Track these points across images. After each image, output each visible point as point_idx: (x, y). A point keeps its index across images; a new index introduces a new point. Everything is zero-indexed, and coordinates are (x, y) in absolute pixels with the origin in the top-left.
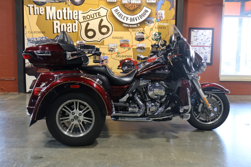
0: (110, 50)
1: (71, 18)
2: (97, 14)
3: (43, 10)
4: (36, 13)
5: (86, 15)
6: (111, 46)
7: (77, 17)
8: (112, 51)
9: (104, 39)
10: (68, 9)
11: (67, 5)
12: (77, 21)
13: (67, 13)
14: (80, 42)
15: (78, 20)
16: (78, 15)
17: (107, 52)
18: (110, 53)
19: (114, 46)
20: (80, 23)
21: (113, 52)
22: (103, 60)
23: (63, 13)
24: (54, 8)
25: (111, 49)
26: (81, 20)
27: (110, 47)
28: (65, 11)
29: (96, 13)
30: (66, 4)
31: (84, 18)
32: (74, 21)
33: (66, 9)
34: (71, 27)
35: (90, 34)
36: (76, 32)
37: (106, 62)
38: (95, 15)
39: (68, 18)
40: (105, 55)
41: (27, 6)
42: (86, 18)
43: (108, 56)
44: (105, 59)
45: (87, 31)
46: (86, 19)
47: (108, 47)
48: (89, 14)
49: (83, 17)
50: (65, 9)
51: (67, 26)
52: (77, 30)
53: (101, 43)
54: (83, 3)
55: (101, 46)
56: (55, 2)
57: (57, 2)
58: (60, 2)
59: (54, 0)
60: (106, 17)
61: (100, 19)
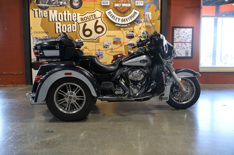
0: (105, 47)
1: (71, 20)
2: (93, 16)
3: (46, 13)
4: (40, 16)
5: (83, 17)
6: (106, 43)
7: (76, 18)
8: (106, 47)
9: (100, 37)
10: (68, 12)
12: (75, 22)
13: (67, 15)
15: (77, 21)
17: (103, 49)
18: (105, 49)
19: (108, 44)
20: (78, 24)
21: (107, 48)
22: (99, 55)
23: (64, 15)
24: (55, 12)
25: (106, 46)
26: (79, 21)
27: (105, 44)
29: (92, 15)
30: (66, 8)
32: (73, 22)
34: (70, 27)
35: (88, 33)
36: (75, 32)
37: (102, 57)
38: (91, 17)
39: (68, 20)
40: (101, 51)
41: (33, 10)
43: (103, 52)
44: (101, 55)
47: (103, 44)
48: (86, 16)
49: (81, 18)
50: (65, 12)
52: (75, 30)
53: (97, 41)
54: (81, 7)
55: (97, 43)
56: (56, 6)
57: (59, 6)
58: (61, 6)
59: (56, 4)
60: (100, 18)
61: (96, 20)
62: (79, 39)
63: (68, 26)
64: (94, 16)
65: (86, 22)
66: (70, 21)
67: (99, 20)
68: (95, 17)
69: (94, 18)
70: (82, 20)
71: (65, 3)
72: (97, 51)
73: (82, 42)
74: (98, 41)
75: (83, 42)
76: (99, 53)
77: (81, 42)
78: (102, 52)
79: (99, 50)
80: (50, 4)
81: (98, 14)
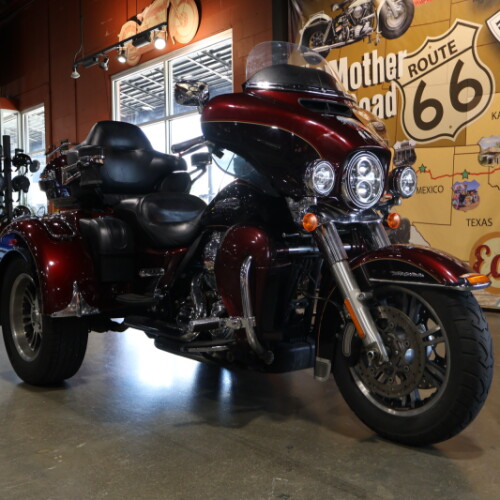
0: (485, 159)
1: (382, 79)
2: (446, 50)
5: (415, 60)
6: (489, 144)
7: (394, 71)
8: (490, 161)
9: (468, 125)
10: (375, 53)
11: (373, 43)
12: (394, 84)
13: (371, 66)
14: (402, 146)
15: (396, 79)
16: (397, 67)
17: (477, 167)
18: (485, 168)
19: (498, 145)
20: (402, 87)
21: (494, 164)
22: (463, 193)
23: (363, 68)
24: (344, 61)
25: (489, 157)
26: (404, 77)
27: (484, 148)
28: (367, 63)
29: (442, 49)
30: (370, 42)
31: (410, 71)
32: (387, 85)
33: (371, 57)
34: (380, 105)
35: (428, 114)
36: (392, 116)
37: (473, 201)
38: (440, 53)
39: (375, 81)
40: (471, 178)
42: (417, 69)
43: (478, 179)
44: (470, 192)
45: (419, 107)
46: (416, 73)
47: (477, 149)
48: (424, 54)
49: (409, 67)
50: (366, 55)
51: (372, 105)
52: (394, 112)
53: (458, 139)
54: (409, 26)
55: (459, 149)
56: (346, 44)
57: (350, 43)
58: (357, 40)
59: (344, 40)
60: (470, 51)
61: (455, 61)
62: (405, 141)
63: (374, 102)
64: (450, 48)
65: (423, 79)
66: (379, 83)
67: (467, 58)
68: (451, 53)
69: (448, 56)
70: (413, 73)
71: (367, 27)
72: (459, 179)
73: (413, 151)
74: (462, 142)
75: (416, 150)
76: (466, 186)
77: (408, 152)
78: (474, 182)
79: (465, 174)
80: (330, 44)
81: (463, 37)
